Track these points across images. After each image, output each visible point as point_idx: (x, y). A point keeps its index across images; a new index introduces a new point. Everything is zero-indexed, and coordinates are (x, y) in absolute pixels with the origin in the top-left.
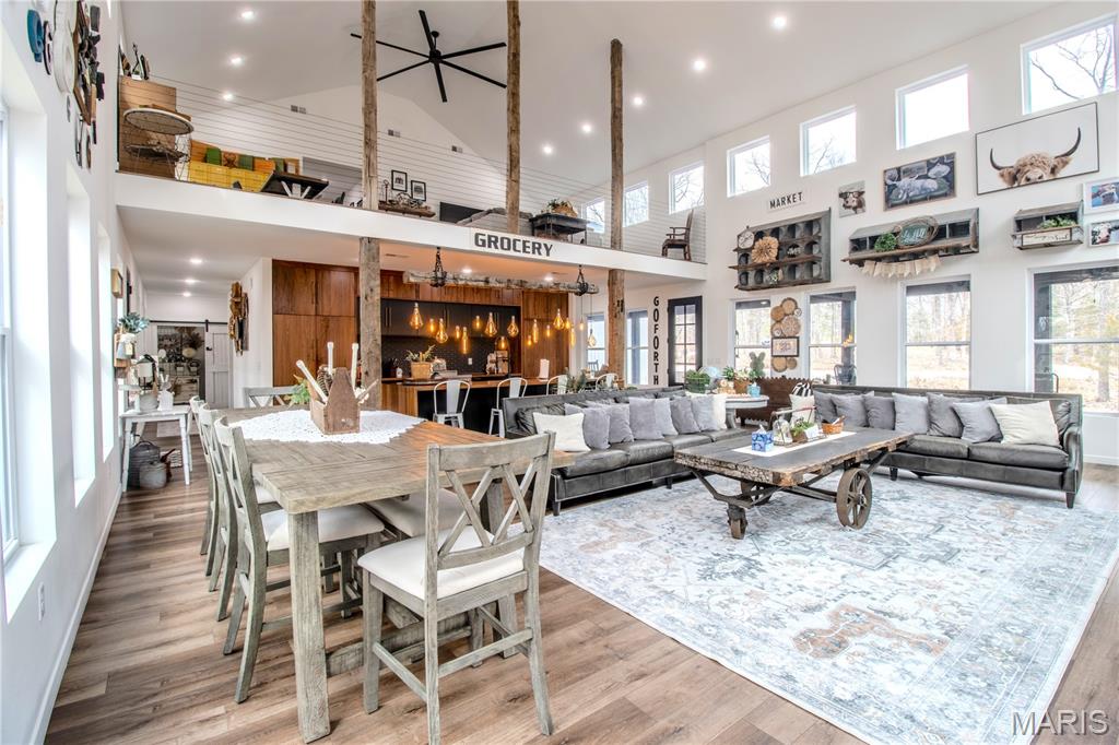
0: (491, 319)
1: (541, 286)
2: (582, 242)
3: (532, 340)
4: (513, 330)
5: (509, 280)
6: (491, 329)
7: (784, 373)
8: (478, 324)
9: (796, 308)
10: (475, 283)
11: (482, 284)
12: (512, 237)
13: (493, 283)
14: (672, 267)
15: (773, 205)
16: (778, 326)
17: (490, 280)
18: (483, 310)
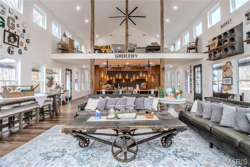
0: (120, 75)
1: (135, 66)
2: (160, 52)
3: (133, 79)
4: (127, 77)
5: (125, 65)
6: (120, 77)
7: (227, 92)
8: (117, 76)
9: (231, 65)
10: (115, 66)
11: (117, 66)
12: (125, 54)
13: (120, 66)
14: (192, 55)
15: (221, 27)
16: (225, 73)
17: (119, 65)
18: (118, 72)
